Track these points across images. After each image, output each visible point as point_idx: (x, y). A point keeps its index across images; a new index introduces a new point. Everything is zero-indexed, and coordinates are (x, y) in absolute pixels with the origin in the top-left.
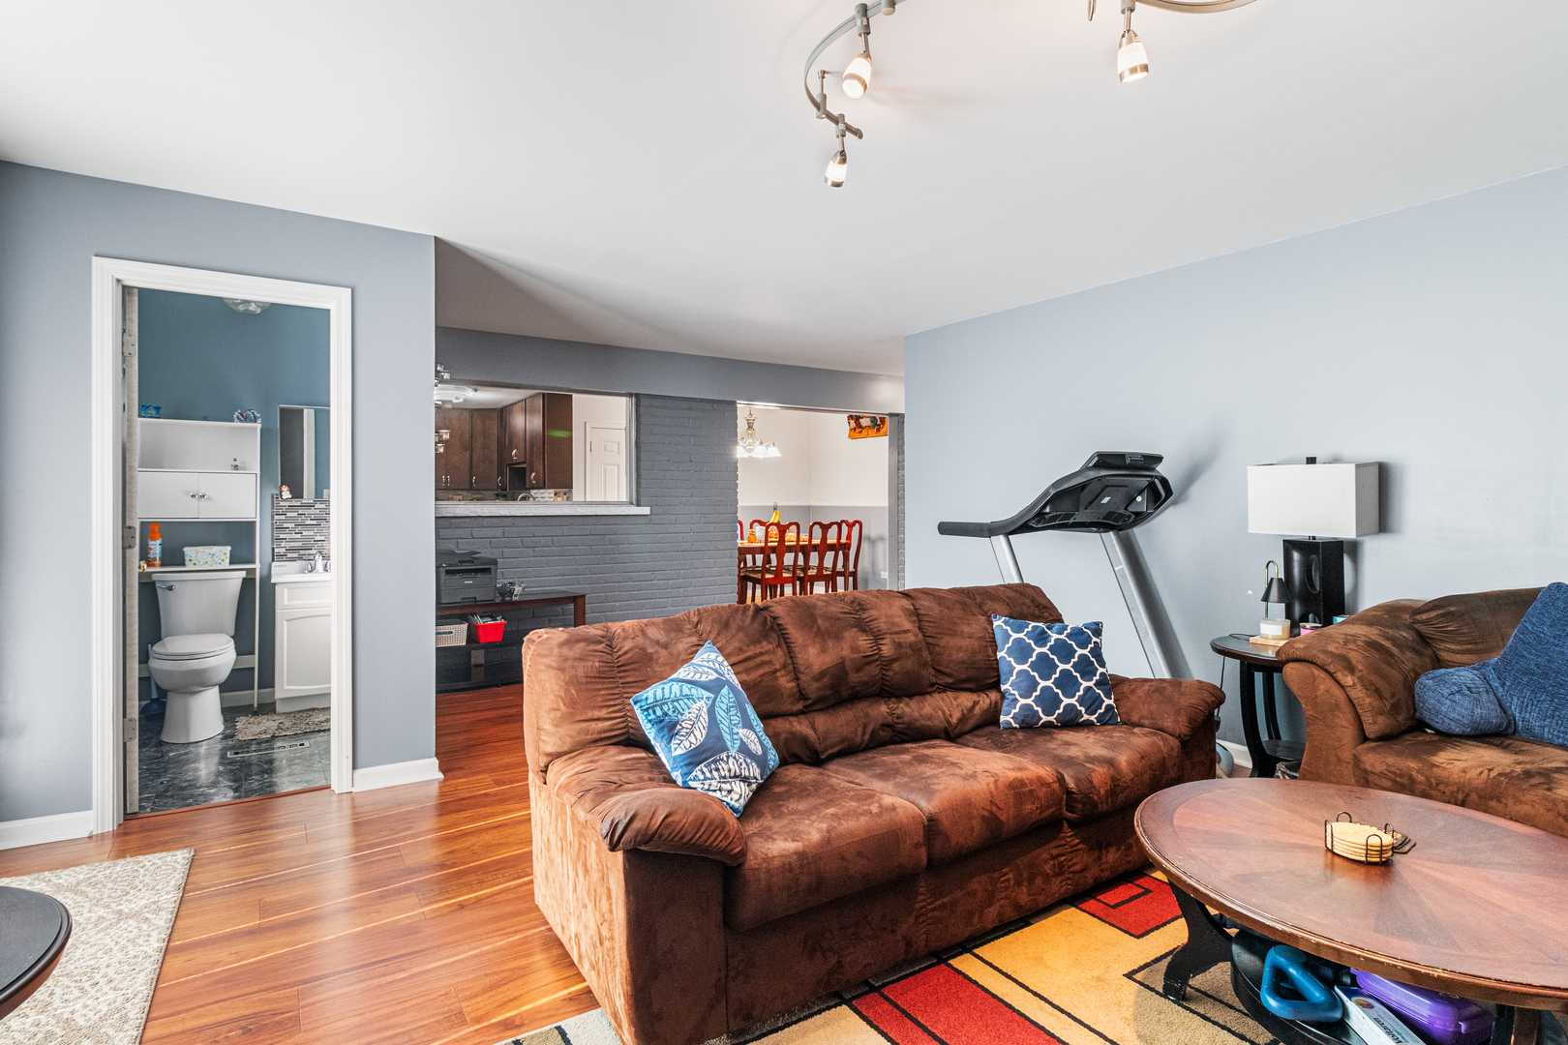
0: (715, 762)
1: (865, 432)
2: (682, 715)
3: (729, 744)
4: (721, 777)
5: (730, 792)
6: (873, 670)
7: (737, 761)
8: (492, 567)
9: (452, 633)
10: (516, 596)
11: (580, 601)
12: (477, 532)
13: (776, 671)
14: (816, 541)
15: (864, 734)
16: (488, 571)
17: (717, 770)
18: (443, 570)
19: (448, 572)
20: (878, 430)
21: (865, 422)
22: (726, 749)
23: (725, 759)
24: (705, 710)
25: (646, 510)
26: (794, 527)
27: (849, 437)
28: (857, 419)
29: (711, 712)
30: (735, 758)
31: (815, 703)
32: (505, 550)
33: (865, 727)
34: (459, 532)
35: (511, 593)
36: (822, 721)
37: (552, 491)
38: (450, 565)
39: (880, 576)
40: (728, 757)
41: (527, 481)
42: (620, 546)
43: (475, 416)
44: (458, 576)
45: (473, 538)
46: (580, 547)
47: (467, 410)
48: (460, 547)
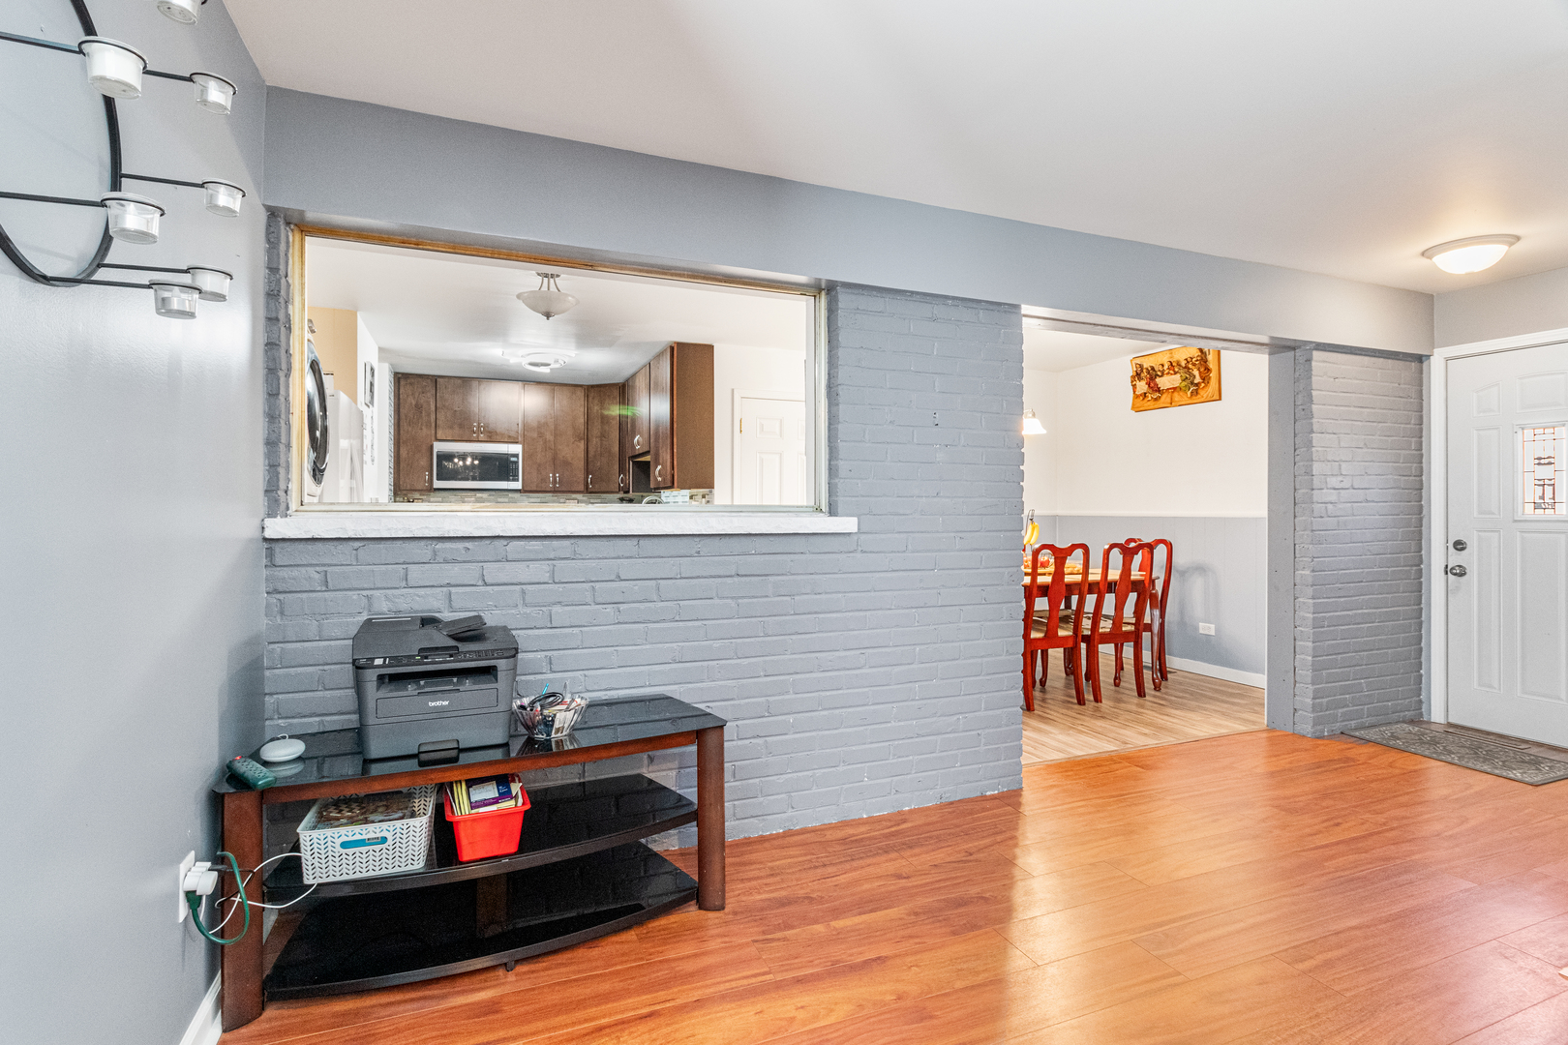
1: (1165, 398)
8: (502, 664)
9: (384, 840)
10: (558, 730)
11: (711, 739)
12: (493, 572)
14: (1114, 575)
16: (489, 672)
18: (371, 676)
19: (382, 677)
20: (1196, 393)
21: (1164, 382)
25: (847, 524)
26: (1079, 552)
27: (1133, 408)
28: (1152, 375)
32: (557, 609)
34: (454, 573)
35: (548, 723)
37: (687, 492)
38: (396, 660)
39: (1197, 629)
41: (652, 478)
42: (796, 598)
43: (592, 395)
44: (411, 689)
45: (486, 584)
46: (716, 601)
47: (581, 386)
48: (456, 604)
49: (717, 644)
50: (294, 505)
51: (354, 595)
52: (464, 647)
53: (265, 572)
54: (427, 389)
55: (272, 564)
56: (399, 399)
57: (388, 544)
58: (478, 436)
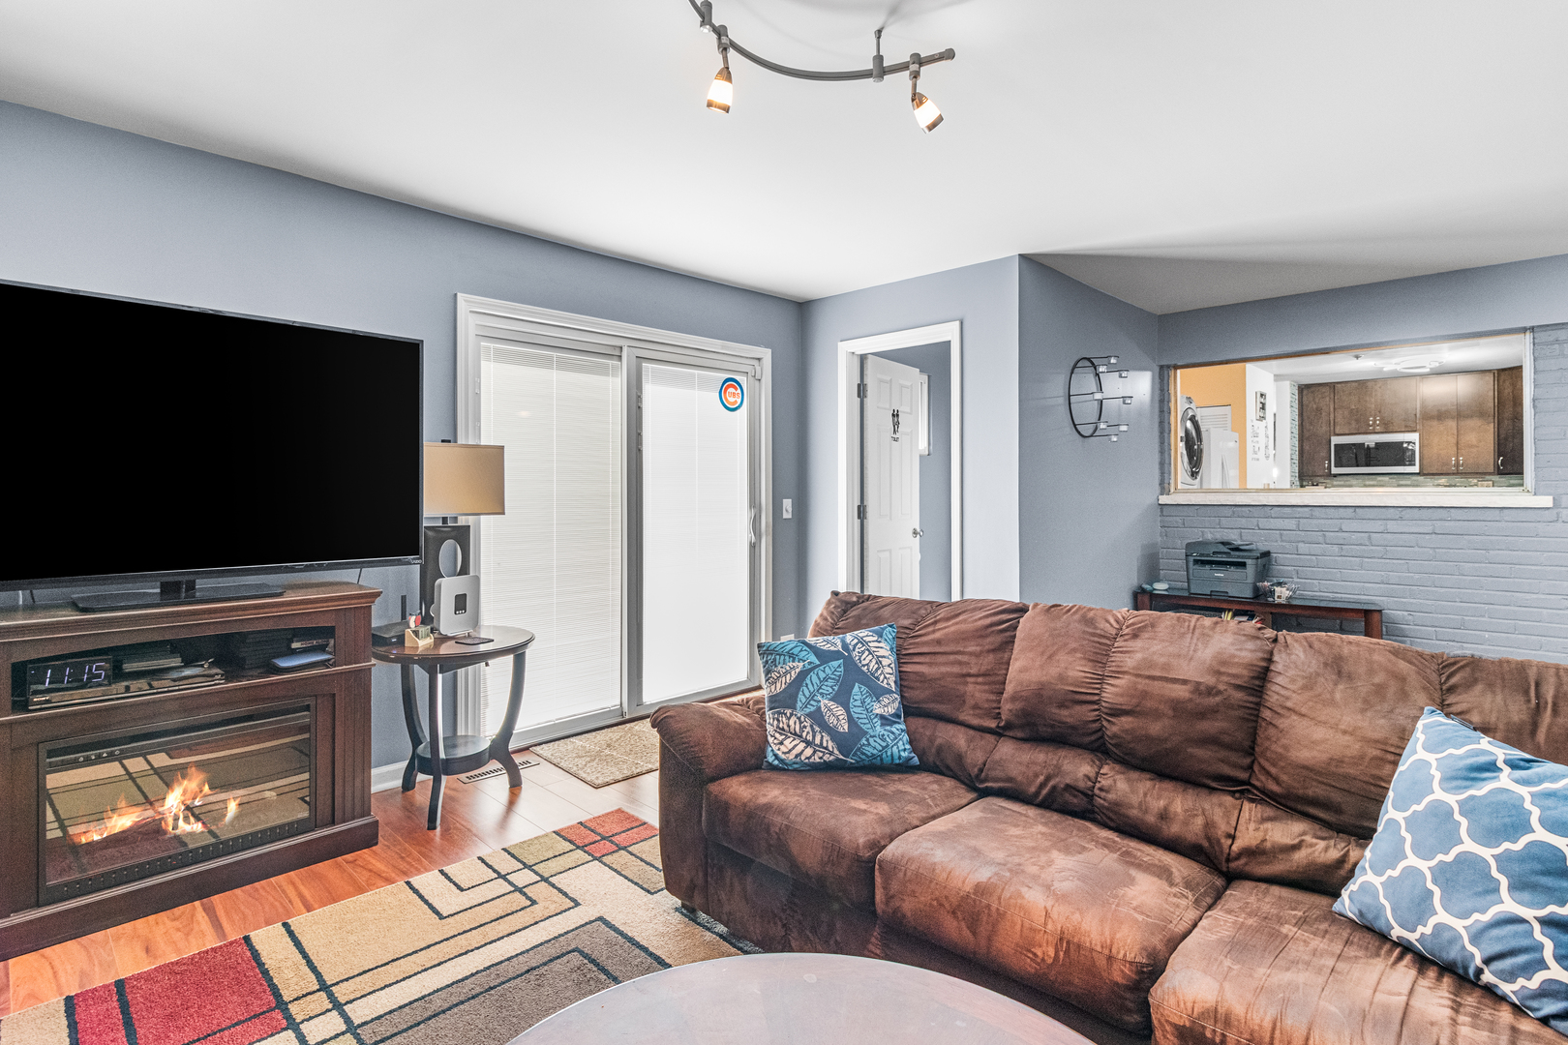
0: (779, 713)
2: (776, 666)
3: (799, 704)
4: (778, 727)
5: (781, 743)
6: (1085, 713)
7: (801, 723)
8: (1248, 561)
10: (1278, 597)
11: (1374, 617)
13: (969, 675)
15: (1042, 785)
17: (778, 720)
18: (1191, 559)
19: (1196, 562)
22: (794, 708)
23: (788, 715)
24: (797, 670)
25: (1544, 501)
29: (803, 675)
30: (799, 718)
31: (1009, 726)
32: (1301, 545)
33: (1048, 779)
35: (1274, 594)
36: (1006, 749)
38: (1202, 555)
40: (791, 715)
42: (1491, 552)
43: (1502, 378)
44: (1207, 567)
45: (1259, 529)
46: (1416, 549)
47: (1490, 371)
48: (1244, 538)
49: (1417, 576)
50: (1172, 490)
51: (1196, 530)
52: (1232, 553)
53: (1159, 518)
54: (1326, 394)
55: (1162, 515)
56: (1302, 405)
57: (1211, 508)
58: (1374, 429)
